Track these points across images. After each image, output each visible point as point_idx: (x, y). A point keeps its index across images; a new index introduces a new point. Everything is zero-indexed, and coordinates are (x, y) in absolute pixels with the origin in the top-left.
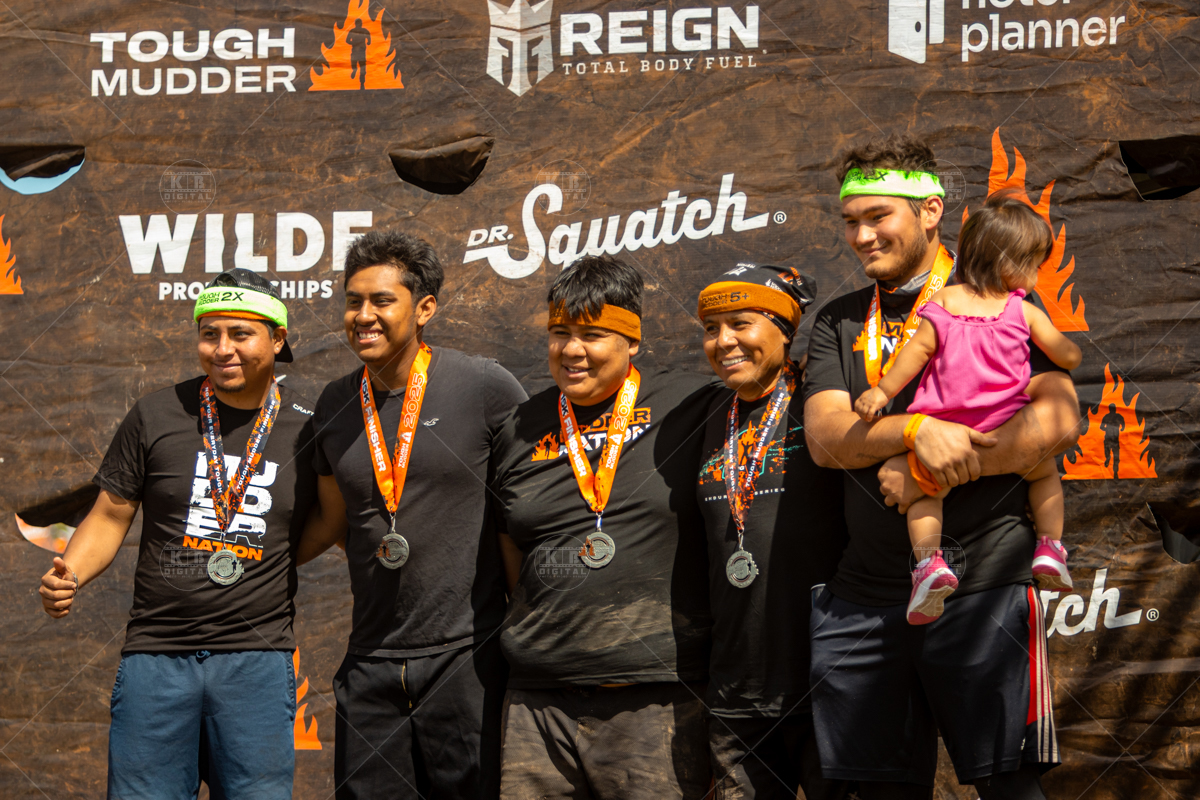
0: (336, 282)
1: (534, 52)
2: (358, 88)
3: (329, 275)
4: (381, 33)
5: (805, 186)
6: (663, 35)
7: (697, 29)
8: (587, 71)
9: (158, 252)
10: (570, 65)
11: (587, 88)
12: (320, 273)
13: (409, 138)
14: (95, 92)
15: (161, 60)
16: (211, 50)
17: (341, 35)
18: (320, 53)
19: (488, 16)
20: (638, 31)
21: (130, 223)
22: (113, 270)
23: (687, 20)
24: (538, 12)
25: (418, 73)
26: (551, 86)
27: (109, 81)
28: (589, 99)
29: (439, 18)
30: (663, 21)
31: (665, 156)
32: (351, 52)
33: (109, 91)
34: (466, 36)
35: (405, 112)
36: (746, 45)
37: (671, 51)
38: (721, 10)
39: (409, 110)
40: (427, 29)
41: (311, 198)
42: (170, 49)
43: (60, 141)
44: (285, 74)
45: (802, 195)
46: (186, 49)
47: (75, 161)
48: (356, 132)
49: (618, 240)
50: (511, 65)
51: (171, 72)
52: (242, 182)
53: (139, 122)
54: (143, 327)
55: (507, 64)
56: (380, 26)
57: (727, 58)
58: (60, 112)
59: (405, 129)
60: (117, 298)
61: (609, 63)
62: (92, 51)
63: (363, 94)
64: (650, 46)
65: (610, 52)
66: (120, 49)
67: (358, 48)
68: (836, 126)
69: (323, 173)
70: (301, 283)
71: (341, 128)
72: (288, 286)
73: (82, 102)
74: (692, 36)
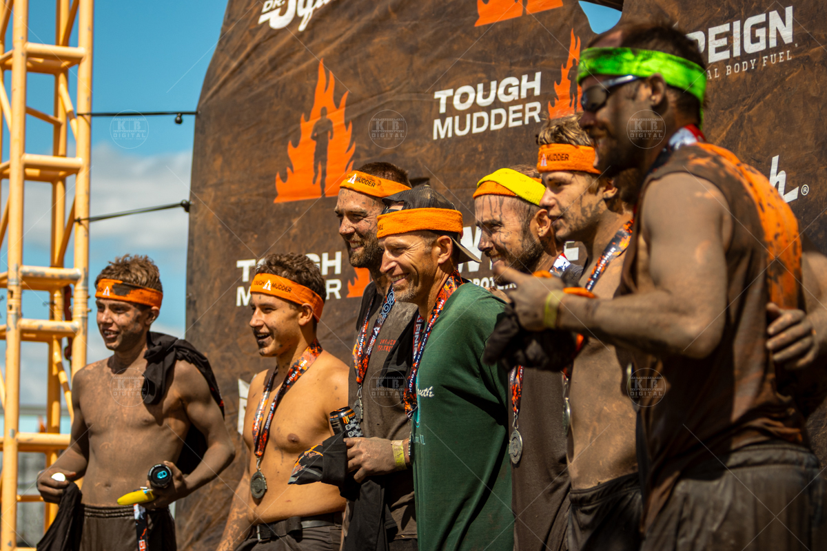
6: (739, 42)
7: (758, 33)
14: (435, 137)
15: (470, 108)
16: (497, 96)
17: (565, 73)
18: (554, 90)
20: (725, 41)
23: (752, 27)
27: (443, 127)
30: (739, 30)
31: (740, 146)
32: (570, 86)
33: (442, 135)
36: (786, 42)
37: (745, 56)
38: (771, 14)
42: (475, 98)
44: (535, 109)
45: (818, 168)
46: (484, 97)
51: (476, 115)
53: (457, 156)
57: (775, 55)
58: (416, 154)
61: (709, 72)
62: (435, 105)
64: (731, 53)
65: (710, 61)
67: (573, 82)
73: (428, 145)
74: (755, 40)
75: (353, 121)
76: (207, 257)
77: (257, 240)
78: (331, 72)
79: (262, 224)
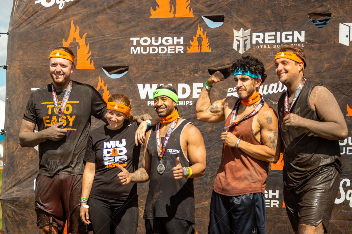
0: (193, 101)
1: (245, 43)
2: (200, 52)
3: (192, 100)
4: (206, 38)
5: (316, 77)
6: (280, 39)
7: (288, 37)
8: (259, 48)
9: (147, 93)
10: (255, 46)
11: (259, 52)
12: (189, 99)
13: (213, 65)
14: (132, 53)
15: (149, 45)
16: (162, 42)
17: (195, 38)
18: (190, 43)
19: (233, 33)
20: (273, 37)
21: (140, 86)
22: (136, 98)
23: (286, 35)
24: (247, 32)
25: (215, 48)
26: (250, 51)
27: (135, 50)
28: (260, 55)
29: (221, 34)
30: (280, 35)
32: (198, 43)
33: (135, 52)
34: (228, 39)
35: (212, 58)
36: (301, 41)
37: (281, 43)
38: (294, 32)
39: (213, 58)
40: (218, 37)
41: (187, 80)
42: (151, 42)
43: (122, 65)
44: (181, 48)
45: (315, 80)
46: (155, 42)
47: (126, 70)
48: (199, 63)
49: (267, 91)
50: (239, 46)
51: (151, 48)
52: (169, 76)
53: (143, 60)
54: (143, 112)
55: (238, 46)
56: (205, 36)
57: (296, 44)
58: (122, 58)
59: (212, 63)
60: (136, 105)
61: (265, 46)
62: (131, 42)
63: (201, 53)
64: (276, 41)
65: (266, 43)
66: (138, 42)
67: (200, 42)
68: (325, 62)
69: (190, 73)
70: (184, 101)
71: (195, 62)
72: (181, 102)
73: (128, 55)
74: (286, 38)
75: (89, 44)
76: (16, 86)
77: (41, 81)
78: (77, 26)
79: (44, 76)
